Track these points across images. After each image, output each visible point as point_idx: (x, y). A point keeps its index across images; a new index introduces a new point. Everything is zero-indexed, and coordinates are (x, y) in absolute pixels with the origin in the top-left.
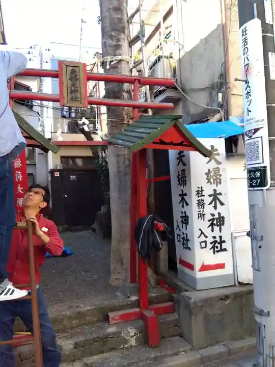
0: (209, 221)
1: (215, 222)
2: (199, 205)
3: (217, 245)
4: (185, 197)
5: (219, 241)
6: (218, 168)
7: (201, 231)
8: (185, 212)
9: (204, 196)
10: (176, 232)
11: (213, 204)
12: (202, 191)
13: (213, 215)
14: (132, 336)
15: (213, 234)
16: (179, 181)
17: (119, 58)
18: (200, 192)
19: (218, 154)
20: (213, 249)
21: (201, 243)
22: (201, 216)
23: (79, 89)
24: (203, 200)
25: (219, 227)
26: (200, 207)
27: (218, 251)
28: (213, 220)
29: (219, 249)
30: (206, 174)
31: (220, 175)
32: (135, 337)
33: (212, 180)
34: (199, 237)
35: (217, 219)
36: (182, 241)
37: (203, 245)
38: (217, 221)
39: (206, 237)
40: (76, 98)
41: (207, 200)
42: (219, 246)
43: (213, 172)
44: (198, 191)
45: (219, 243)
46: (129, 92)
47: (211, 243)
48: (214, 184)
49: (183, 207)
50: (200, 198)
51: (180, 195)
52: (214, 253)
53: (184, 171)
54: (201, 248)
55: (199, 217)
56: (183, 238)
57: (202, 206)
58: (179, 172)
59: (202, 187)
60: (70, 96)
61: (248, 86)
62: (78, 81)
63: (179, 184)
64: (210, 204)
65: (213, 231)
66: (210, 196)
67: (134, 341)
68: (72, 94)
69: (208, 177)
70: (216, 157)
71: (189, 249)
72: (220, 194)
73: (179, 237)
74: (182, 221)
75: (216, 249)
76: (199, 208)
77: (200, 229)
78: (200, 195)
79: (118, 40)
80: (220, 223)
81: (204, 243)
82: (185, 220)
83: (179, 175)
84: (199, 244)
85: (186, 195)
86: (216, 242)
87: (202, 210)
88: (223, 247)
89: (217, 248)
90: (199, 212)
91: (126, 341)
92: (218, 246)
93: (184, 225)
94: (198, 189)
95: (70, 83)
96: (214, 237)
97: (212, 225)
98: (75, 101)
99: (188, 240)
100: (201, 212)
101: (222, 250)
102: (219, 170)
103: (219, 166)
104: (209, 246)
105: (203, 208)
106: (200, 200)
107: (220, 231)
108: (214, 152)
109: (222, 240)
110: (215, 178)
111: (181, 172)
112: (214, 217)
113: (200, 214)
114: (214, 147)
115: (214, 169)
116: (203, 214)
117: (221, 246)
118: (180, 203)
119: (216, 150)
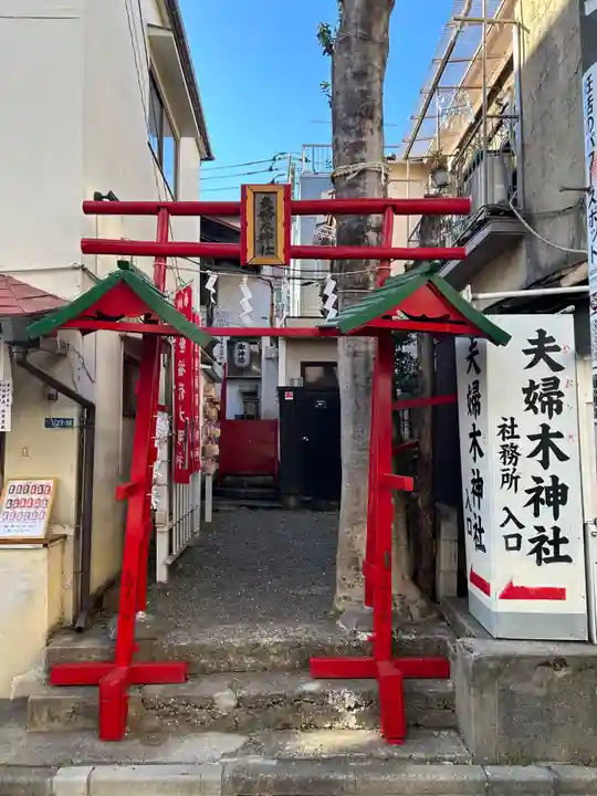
0: (529, 492)
1: (543, 496)
2: (504, 456)
3: (546, 545)
4: (477, 438)
5: (551, 538)
6: (554, 378)
7: (509, 512)
8: (478, 471)
9: (518, 437)
10: (467, 514)
11: (540, 456)
12: (513, 426)
13: (538, 480)
14: (349, 708)
15: (539, 522)
16: (469, 406)
17: (361, 166)
18: (509, 429)
20: (535, 555)
21: (507, 537)
22: (510, 479)
23: (274, 232)
24: (516, 447)
25: (552, 507)
26: (508, 460)
27: (548, 561)
28: (538, 490)
29: (552, 554)
30: (524, 390)
31: (560, 394)
32: (355, 711)
33: (538, 405)
34: (502, 525)
35: (548, 489)
36: (473, 531)
37: (513, 542)
38: (547, 494)
39: (521, 526)
40: (268, 248)
41: (525, 446)
42: (551, 548)
43: (541, 387)
44: (505, 426)
45: (550, 543)
46: (378, 230)
47: (532, 541)
48: (543, 411)
49: (475, 459)
50: (508, 442)
51: (471, 435)
52: (539, 563)
53: (476, 383)
54: (508, 548)
55: (504, 482)
56: (475, 526)
57: (511, 458)
58: (469, 387)
59: (512, 419)
60: (259, 246)
61: (593, 200)
62: (274, 218)
63: (470, 410)
64: (531, 456)
65: (537, 514)
66: (532, 438)
67: (353, 719)
68: (262, 243)
69: (528, 397)
70: (550, 354)
71: (481, 547)
72: (559, 435)
73: (469, 523)
74: (473, 491)
75: (544, 556)
76: (504, 463)
77: (506, 509)
78: (507, 435)
79: (360, 134)
80: (556, 499)
81: (515, 539)
82: (478, 487)
83: (470, 392)
84: (503, 539)
85: (479, 433)
86: (543, 539)
87: (511, 466)
88: (561, 554)
89: (547, 552)
90: (503, 470)
91: (337, 716)
92: (549, 548)
93: (477, 499)
94: (503, 422)
95: (259, 222)
96: (541, 529)
97: (536, 501)
98: (266, 254)
99: (481, 531)
100: (510, 472)
101: (558, 558)
102: (556, 382)
103: (558, 375)
104: (527, 546)
105: (515, 464)
106: (507, 446)
107: (556, 516)
108: (546, 345)
109: (561, 537)
110: (545, 399)
111: (472, 386)
112: (542, 485)
113: (507, 475)
114: (545, 333)
115: (544, 380)
116: (514, 475)
117: (557, 550)
118: (470, 451)
119: (551, 339)
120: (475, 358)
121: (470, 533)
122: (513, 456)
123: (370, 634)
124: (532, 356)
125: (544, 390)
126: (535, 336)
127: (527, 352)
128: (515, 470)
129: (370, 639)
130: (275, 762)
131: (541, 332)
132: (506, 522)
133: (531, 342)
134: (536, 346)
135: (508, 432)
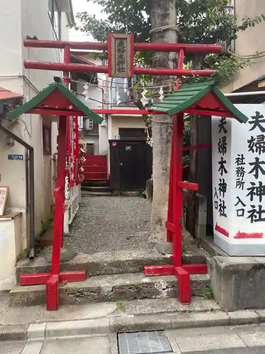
0: (248, 189)
1: (255, 191)
2: (238, 173)
3: (255, 214)
4: (224, 164)
5: (258, 210)
6: (262, 135)
7: (239, 199)
8: (223, 180)
9: (244, 164)
10: (215, 199)
11: (254, 173)
12: (243, 158)
13: (253, 184)
14: (164, 289)
15: (252, 203)
16: (219, 149)
17: (166, 27)
18: (240, 160)
19: (264, 121)
20: (250, 218)
21: (238, 211)
22: (240, 184)
23: (126, 60)
24: (243, 169)
25: (259, 196)
26: (239, 175)
27: (256, 221)
28: (253, 189)
29: (258, 218)
30: (249, 141)
32: (166, 290)
33: (254, 148)
34: (236, 205)
35: (257, 188)
36: (219, 208)
37: (240, 213)
38: (257, 190)
39: (244, 205)
40: (123, 68)
41: (248, 168)
42: (258, 215)
43: (256, 139)
44: (238, 159)
45: (257, 213)
46: (174, 61)
47: (249, 212)
48: (257, 151)
49: (222, 174)
50: (240, 166)
51: (220, 163)
52: (252, 222)
53: (224, 138)
54: (238, 215)
55: (237, 185)
56: (220, 205)
58: (220, 139)
59: (242, 155)
60: (117, 67)
62: (125, 53)
63: (220, 151)
64: (250, 173)
65: (252, 199)
66: (251, 164)
67: (166, 294)
68: (119, 65)
69: (250, 145)
70: (261, 124)
71: (225, 215)
72: (263, 163)
73: (216, 204)
74: (220, 189)
75: (254, 218)
76: (238, 176)
77: (238, 197)
79: (166, 9)
80: (260, 192)
81: (241, 211)
82: (223, 187)
83: (220, 142)
84: (236, 211)
85: (225, 162)
86: (254, 211)
87: (241, 178)
88: (262, 217)
89: (256, 217)
90: (237, 180)
91: (158, 293)
93: (222, 193)
94: (237, 157)
95: (118, 54)
96: (253, 206)
97: (251, 194)
98: (122, 72)
99: (224, 207)
100: (240, 180)
101: (260, 219)
102: (263, 137)
103: (264, 134)
104: (247, 214)
105: (243, 177)
106: (239, 168)
107: (260, 200)
108: (259, 119)
109: (262, 210)
111: (221, 139)
112: (255, 186)
113: (239, 181)
114: (259, 113)
115: (257, 136)
116: (242, 182)
117: (260, 216)
118: (219, 170)
119: (262, 116)
120: (224, 125)
121: (217, 208)
122: (242, 173)
123: (171, 255)
124: (253, 124)
125: (257, 141)
126: (255, 115)
127: (251, 122)
129: (171, 257)
130: (133, 316)
131: (258, 113)
132: (237, 203)
133: (253, 118)
134: (255, 120)
135: (240, 161)
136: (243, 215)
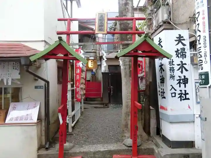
0: (178, 80)
1: (181, 81)
2: (170, 70)
3: (183, 95)
4: (162, 66)
5: (184, 93)
6: (184, 48)
8: (162, 76)
9: (174, 65)
10: (158, 90)
11: (180, 70)
12: (173, 62)
13: (180, 77)
15: (181, 89)
19: (184, 40)
20: (180, 98)
24: (174, 68)
25: (184, 84)
26: (171, 72)
27: (184, 100)
29: (184, 98)
30: (176, 52)
31: (186, 53)
33: (179, 55)
34: (170, 90)
35: (183, 79)
36: (161, 94)
37: (173, 95)
39: (176, 90)
41: (176, 67)
42: (184, 96)
43: (180, 50)
44: (170, 62)
47: (179, 94)
48: (181, 57)
49: (161, 73)
51: (160, 66)
52: (181, 100)
54: (172, 97)
55: (170, 78)
56: (162, 92)
57: (172, 71)
59: (172, 60)
63: (160, 59)
64: (178, 70)
65: (180, 86)
66: (178, 65)
71: (165, 98)
72: (185, 64)
73: (159, 92)
74: (161, 82)
75: (182, 98)
77: (171, 85)
80: (185, 82)
81: (174, 94)
82: (163, 80)
84: (171, 94)
86: (181, 94)
87: (172, 73)
88: (187, 97)
90: (170, 74)
93: (162, 84)
96: (181, 91)
97: (179, 83)
99: (164, 93)
100: (172, 75)
101: (186, 99)
102: (184, 49)
103: (185, 47)
104: (178, 96)
105: (173, 73)
106: (171, 67)
107: (185, 87)
108: (181, 39)
109: (186, 93)
110: (181, 54)
113: (171, 76)
114: (181, 35)
115: (181, 48)
116: (173, 76)
117: (186, 97)
118: (160, 71)
119: (183, 37)
120: (161, 43)
121: (160, 95)
122: (173, 70)
124: (177, 42)
126: (178, 36)
127: (176, 41)
128: (173, 74)
131: (180, 35)
132: (172, 89)
133: (177, 38)
134: (178, 39)
135: (171, 64)
136: (175, 96)
